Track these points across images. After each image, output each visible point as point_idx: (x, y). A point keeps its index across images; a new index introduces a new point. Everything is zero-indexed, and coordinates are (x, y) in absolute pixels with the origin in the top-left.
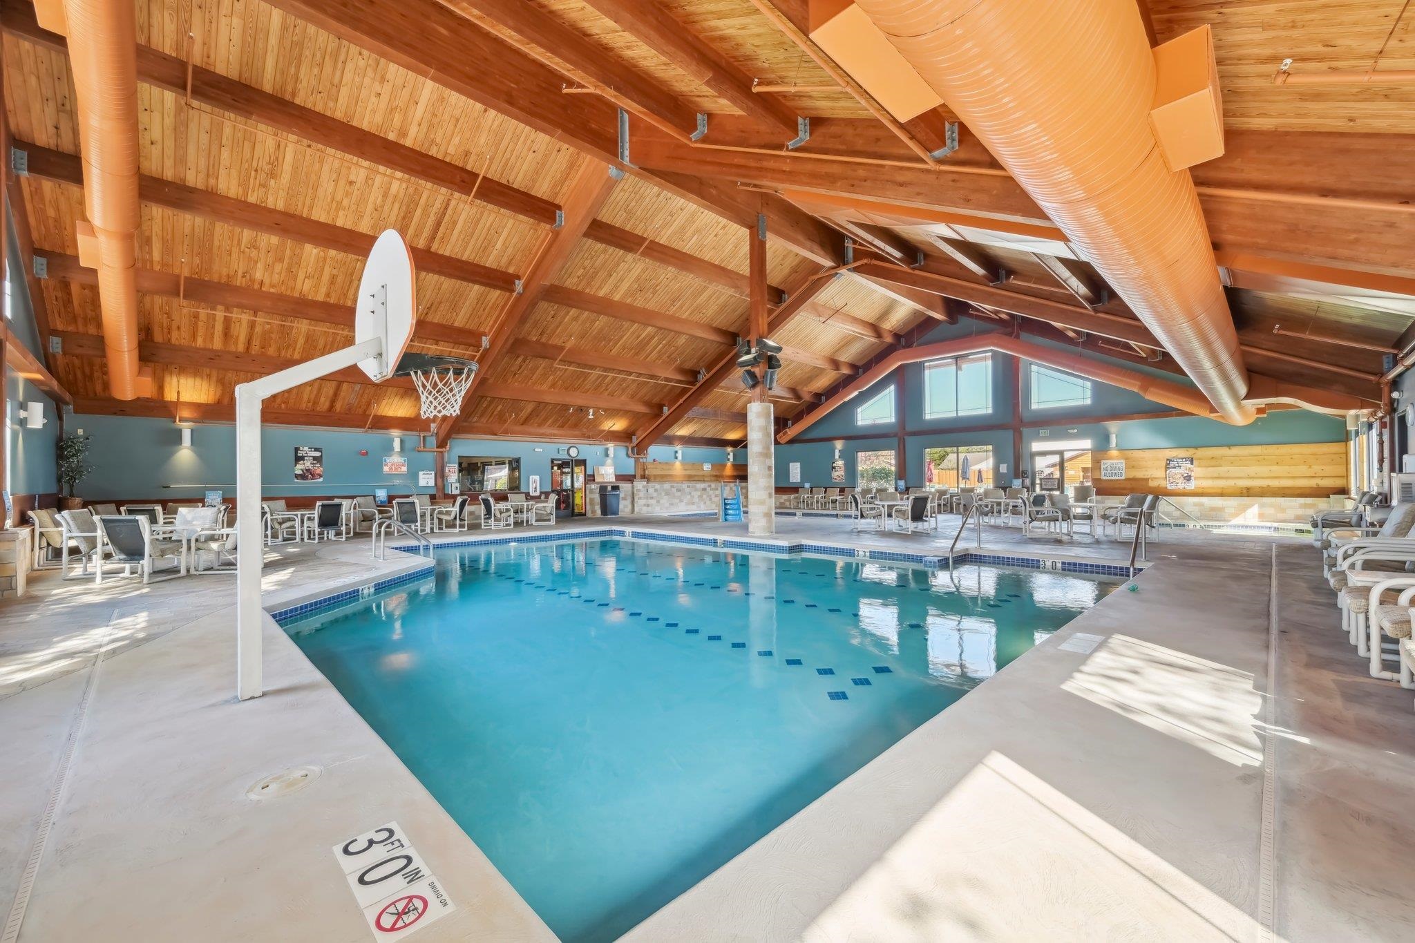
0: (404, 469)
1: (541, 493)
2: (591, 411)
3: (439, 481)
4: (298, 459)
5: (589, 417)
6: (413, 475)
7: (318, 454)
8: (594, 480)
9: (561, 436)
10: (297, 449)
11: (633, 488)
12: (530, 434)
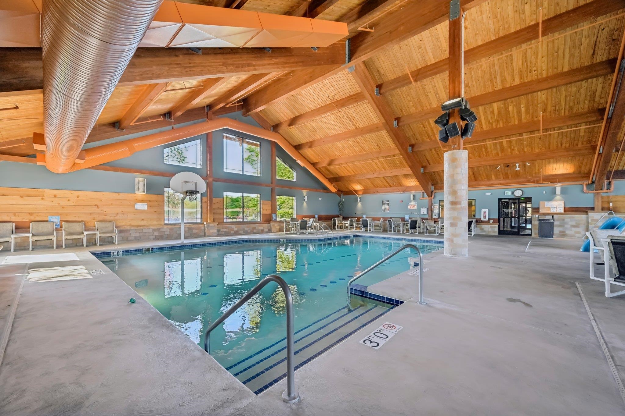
0: (416, 207)
1: (489, 219)
2: (517, 165)
3: (430, 212)
4: (383, 204)
5: (516, 169)
6: (419, 210)
7: (388, 202)
8: (539, 212)
9: (507, 184)
10: (383, 201)
11: (588, 218)
12: (483, 185)
